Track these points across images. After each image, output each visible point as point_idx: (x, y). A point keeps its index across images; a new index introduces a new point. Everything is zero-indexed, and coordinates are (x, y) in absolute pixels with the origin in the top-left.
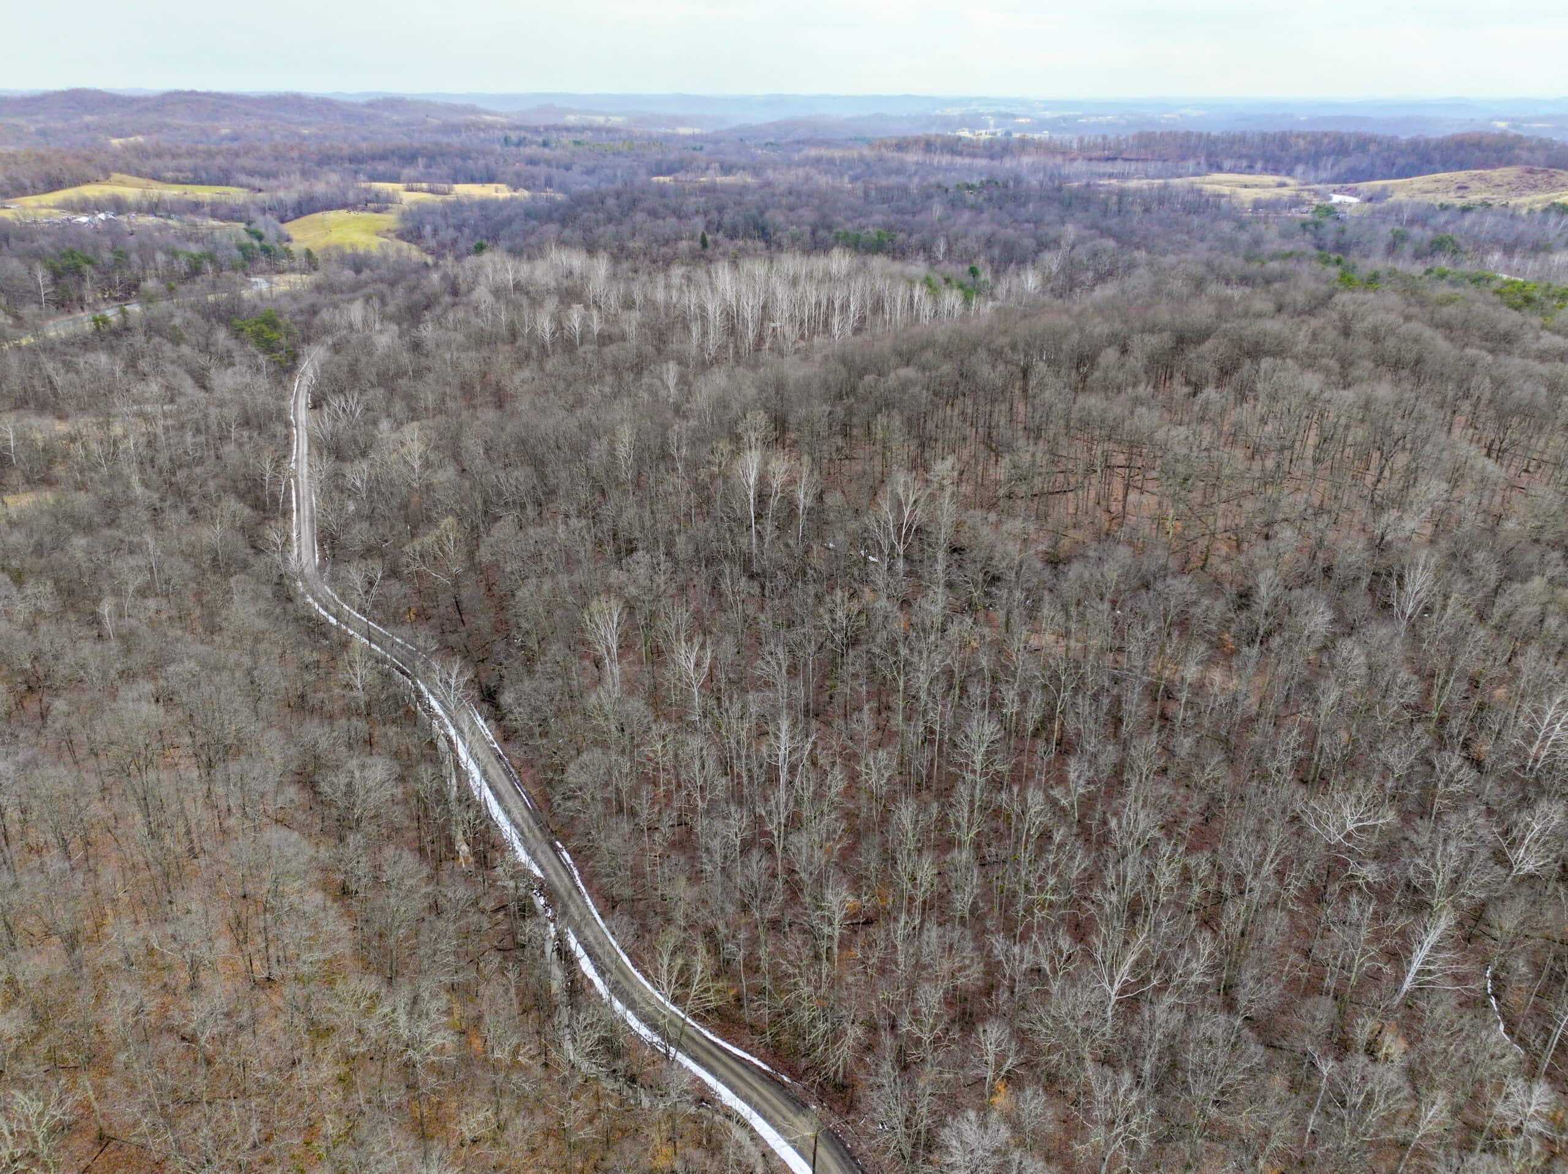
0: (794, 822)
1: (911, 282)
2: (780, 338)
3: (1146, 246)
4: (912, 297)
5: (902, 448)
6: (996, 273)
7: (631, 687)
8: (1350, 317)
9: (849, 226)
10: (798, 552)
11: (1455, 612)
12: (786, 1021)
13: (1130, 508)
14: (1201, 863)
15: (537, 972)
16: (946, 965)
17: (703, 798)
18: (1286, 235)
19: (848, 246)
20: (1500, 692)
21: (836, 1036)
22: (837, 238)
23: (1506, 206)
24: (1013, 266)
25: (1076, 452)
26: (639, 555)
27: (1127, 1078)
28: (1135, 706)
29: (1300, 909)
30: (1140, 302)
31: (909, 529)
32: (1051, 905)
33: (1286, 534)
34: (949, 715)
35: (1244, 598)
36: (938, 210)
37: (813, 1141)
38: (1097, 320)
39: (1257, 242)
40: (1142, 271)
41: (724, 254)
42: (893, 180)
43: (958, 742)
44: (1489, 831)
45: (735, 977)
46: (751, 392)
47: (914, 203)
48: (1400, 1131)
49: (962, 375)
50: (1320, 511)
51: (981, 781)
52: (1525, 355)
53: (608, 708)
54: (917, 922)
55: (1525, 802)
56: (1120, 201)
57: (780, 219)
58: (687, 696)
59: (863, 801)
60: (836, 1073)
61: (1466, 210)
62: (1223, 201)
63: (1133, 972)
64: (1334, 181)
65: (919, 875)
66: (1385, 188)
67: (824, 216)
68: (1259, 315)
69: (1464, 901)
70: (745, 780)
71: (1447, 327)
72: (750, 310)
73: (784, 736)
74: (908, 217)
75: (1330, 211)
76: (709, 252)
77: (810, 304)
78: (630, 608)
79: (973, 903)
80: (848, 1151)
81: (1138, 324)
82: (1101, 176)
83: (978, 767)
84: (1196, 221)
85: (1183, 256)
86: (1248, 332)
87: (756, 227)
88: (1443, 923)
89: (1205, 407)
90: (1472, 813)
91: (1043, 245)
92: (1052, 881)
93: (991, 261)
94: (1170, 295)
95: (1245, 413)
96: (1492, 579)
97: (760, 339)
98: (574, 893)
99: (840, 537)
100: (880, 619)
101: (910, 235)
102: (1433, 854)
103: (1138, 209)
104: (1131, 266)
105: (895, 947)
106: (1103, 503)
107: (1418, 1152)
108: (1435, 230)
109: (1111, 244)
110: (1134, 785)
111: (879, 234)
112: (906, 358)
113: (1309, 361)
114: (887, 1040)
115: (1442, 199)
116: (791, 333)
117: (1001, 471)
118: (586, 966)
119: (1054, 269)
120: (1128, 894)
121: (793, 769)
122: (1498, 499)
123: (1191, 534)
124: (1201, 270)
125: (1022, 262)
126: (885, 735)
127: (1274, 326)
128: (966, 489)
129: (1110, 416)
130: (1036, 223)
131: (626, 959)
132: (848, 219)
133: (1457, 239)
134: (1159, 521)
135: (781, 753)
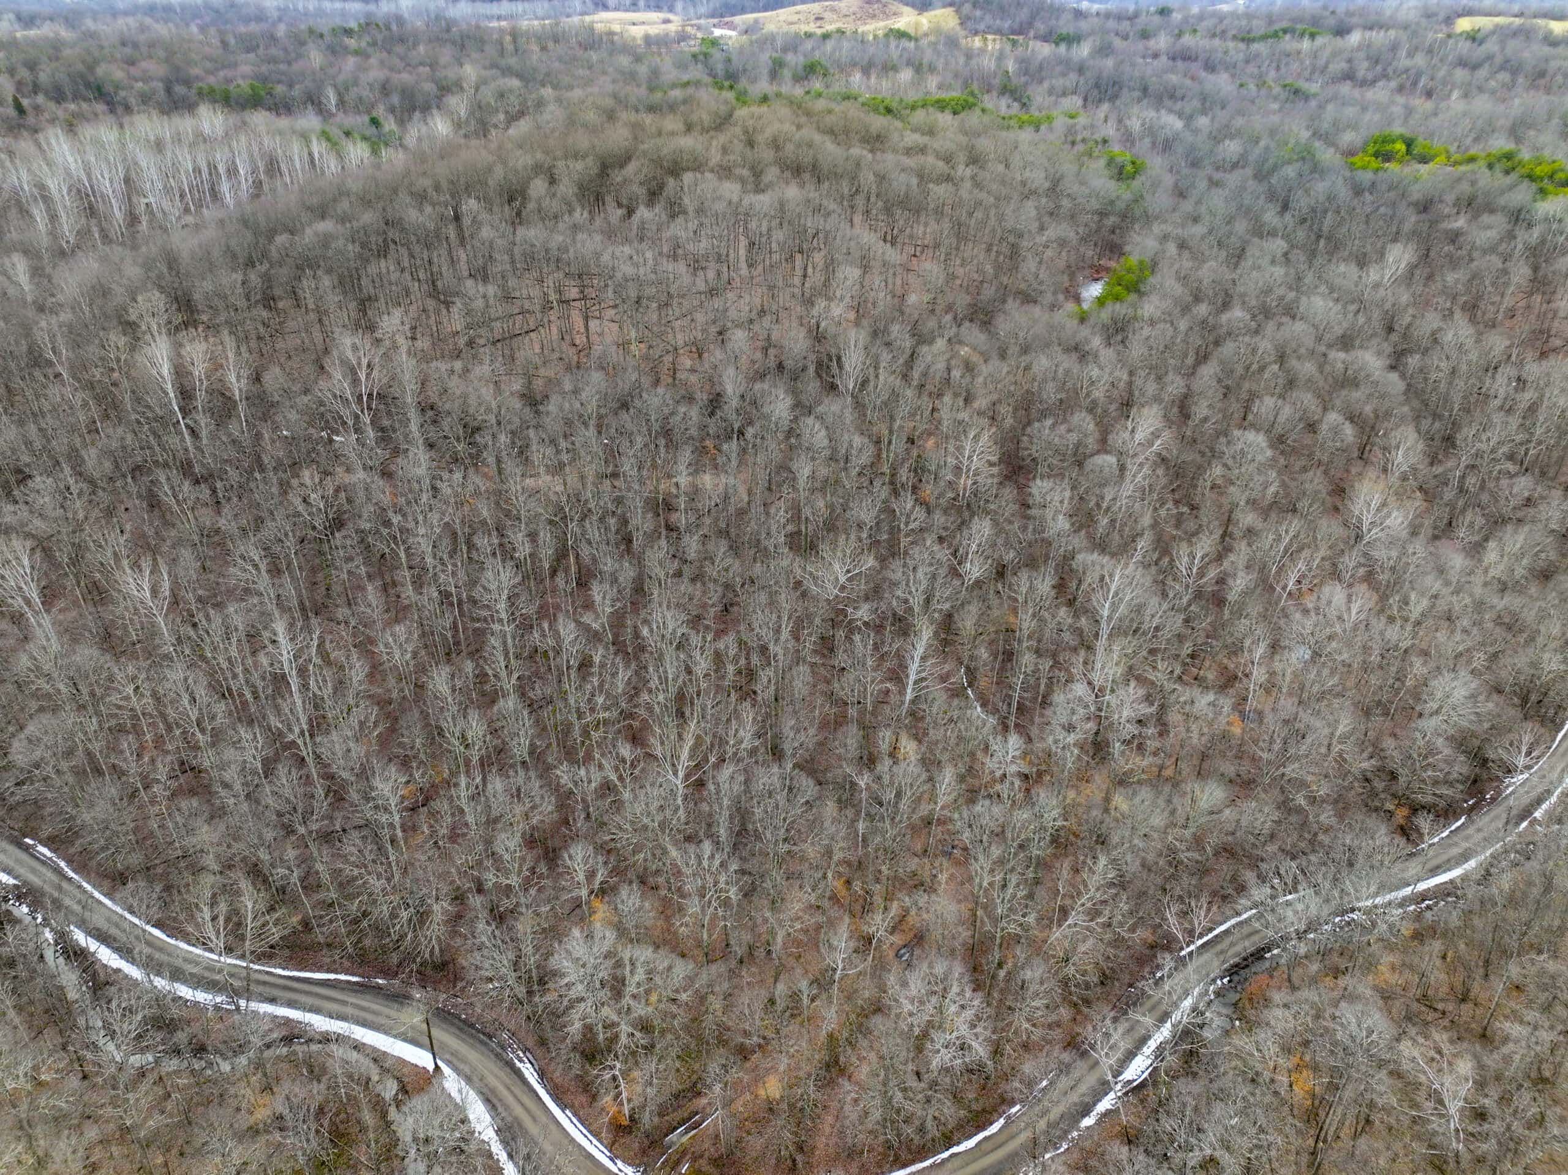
0: (318, 725)
1: (305, 137)
2: (159, 215)
3: (551, 83)
4: (310, 154)
5: (341, 311)
6: (401, 123)
7: (71, 635)
8: (751, 130)
9: (212, 80)
10: (246, 439)
11: (886, 380)
12: (365, 923)
13: (594, 338)
14: (728, 644)
15: (39, 981)
16: (518, 809)
17: (203, 731)
18: (681, 66)
19: (215, 101)
20: (931, 443)
21: (422, 917)
22: (200, 93)
23: (856, 32)
24: (417, 114)
25: (528, 290)
26: (39, 481)
27: (707, 847)
28: (641, 522)
29: (817, 659)
30: (557, 134)
31: (370, 395)
32: (606, 722)
33: (739, 338)
34: (461, 574)
35: (715, 402)
36: (316, 57)
37: (425, 1026)
38: (519, 152)
39: (655, 73)
40: (552, 107)
41: (53, 121)
42: (254, 27)
43: (478, 597)
44: (943, 554)
45: (295, 903)
46: (133, 271)
47: (285, 50)
48: (924, 809)
49: (387, 224)
50: (762, 312)
51: (509, 629)
52: (895, 151)
53: (47, 667)
54: (478, 780)
55: (963, 524)
56: (514, 41)
57: (119, 74)
58: (153, 632)
59: (392, 682)
60: (432, 952)
61: (826, 36)
62: (616, 38)
63: (691, 757)
64: (713, 16)
65: (470, 734)
66: (756, 21)
67: (177, 69)
68: (673, 134)
69: (936, 615)
70: (249, 696)
71: (831, 132)
72: (108, 184)
73: (282, 639)
74: (283, 67)
75: (714, 42)
76: (31, 119)
77: (187, 172)
78: (43, 547)
79: (531, 745)
80: (464, 1021)
81: (559, 153)
82: (490, 18)
83: (504, 615)
84: (594, 56)
85: (589, 90)
86: (665, 151)
87: (88, 85)
88: (925, 635)
89: (642, 227)
90: (928, 543)
91: (445, 89)
92: (600, 700)
93: (392, 110)
94: (585, 126)
95: (679, 229)
96: (908, 344)
97: (133, 219)
98: (65, 885)
99: (293, 416)
100: (361, 493)
101: (291, 86)
102: (907, 585)
103: (535, 48)
104: (540, 104)
105: (462, 811)
106: (567, 337)
107: (941, 822)
108: (805, 56)
109: (515, 83)
110: (656, 593)
111: (252, 87)
112: (321, 212)
113: (725, 172)
114: (476, 901)
115: (804, 28)
116: (173, 209)
117: (455, 320)
118: (106, 956)
119: (463, 113)
120: (673, 690)
121: (302, 672)
122: (899, 282)
123: (656, 353)
124: (609, 102)
125: (426, 109)
126: (397, 611)
127: (686, 142)
128: (423, 343)
129: (553, 245)
130: (431, 66)
131: (157, 932)
132: (209, 72)
133: (824, 62)
134: (624, 345)
135: (285, 658)
